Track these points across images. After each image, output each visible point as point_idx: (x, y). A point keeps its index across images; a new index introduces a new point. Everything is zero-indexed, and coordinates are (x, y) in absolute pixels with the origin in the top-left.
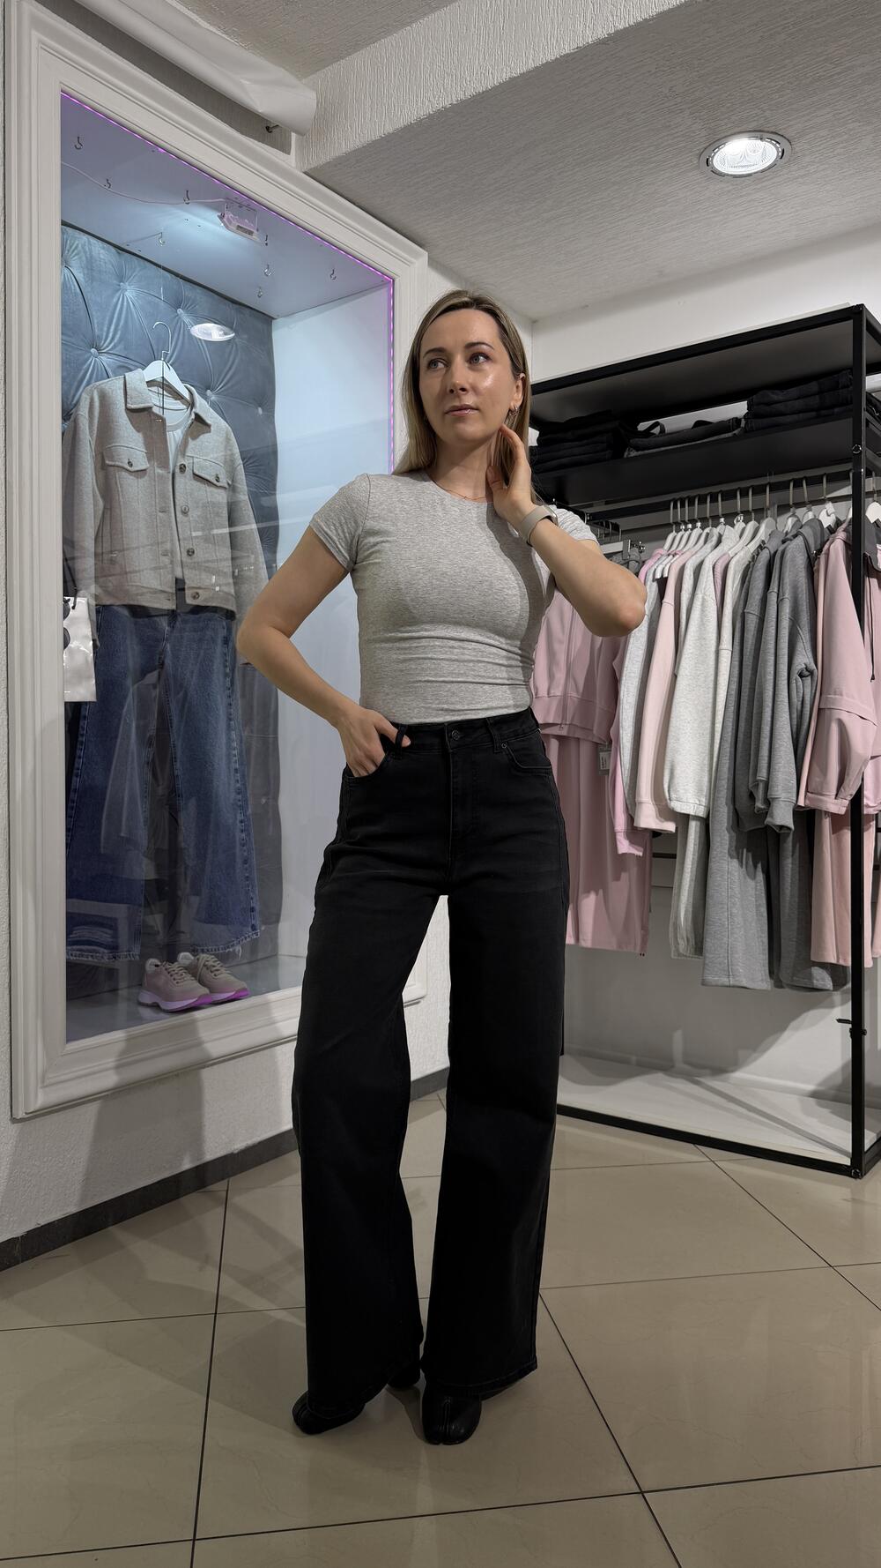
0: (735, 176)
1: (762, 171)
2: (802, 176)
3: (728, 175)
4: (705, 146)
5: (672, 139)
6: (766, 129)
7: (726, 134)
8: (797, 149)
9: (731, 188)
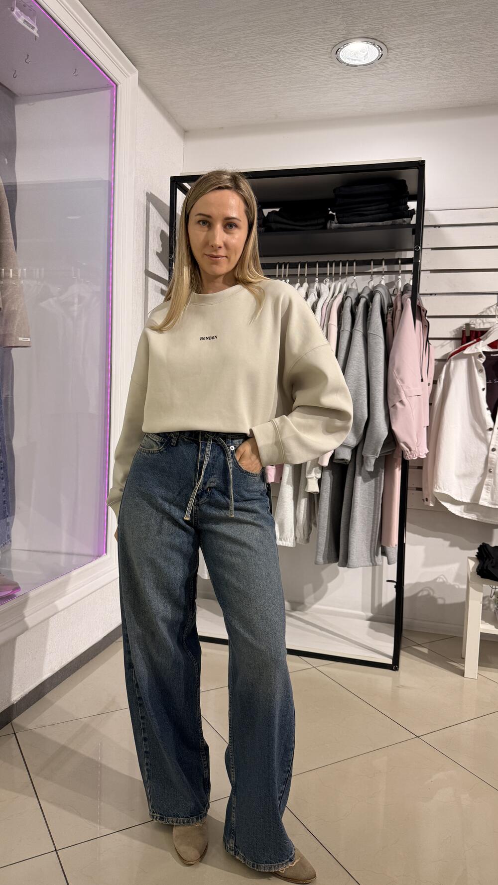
0: (348, 65)
1: (364, 65)
2: (383, 74)
3: (344, 63)
4: (340, 41)
5: (324, 32)
6: (379, 39)
7: (355, 36)
8: (390, 56)
9: (341, 71)
